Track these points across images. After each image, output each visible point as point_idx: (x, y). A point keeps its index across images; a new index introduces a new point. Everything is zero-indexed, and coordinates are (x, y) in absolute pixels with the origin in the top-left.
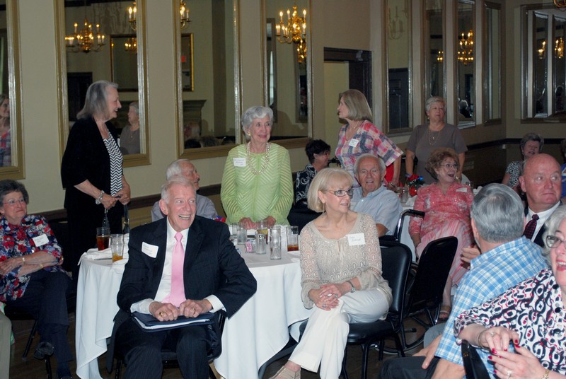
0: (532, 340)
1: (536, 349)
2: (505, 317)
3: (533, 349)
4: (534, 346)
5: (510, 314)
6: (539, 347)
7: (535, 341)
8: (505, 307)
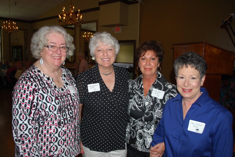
0: (52, 101)
1: (57, 103)
2: (34, 110)
3: (56, 103)
4: (55, 102)
5: (34, 106)
6: (57, 101)
7: (54, 100)
8: (29, 107)
